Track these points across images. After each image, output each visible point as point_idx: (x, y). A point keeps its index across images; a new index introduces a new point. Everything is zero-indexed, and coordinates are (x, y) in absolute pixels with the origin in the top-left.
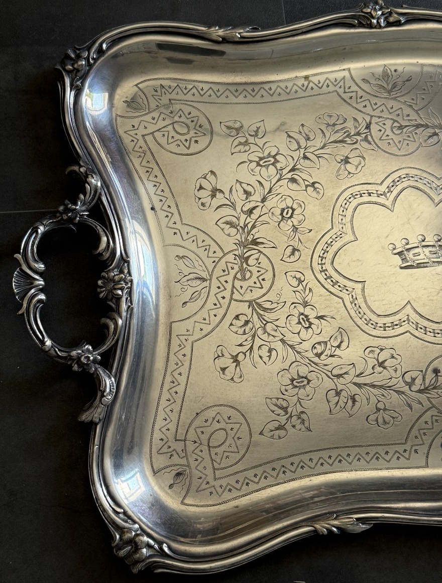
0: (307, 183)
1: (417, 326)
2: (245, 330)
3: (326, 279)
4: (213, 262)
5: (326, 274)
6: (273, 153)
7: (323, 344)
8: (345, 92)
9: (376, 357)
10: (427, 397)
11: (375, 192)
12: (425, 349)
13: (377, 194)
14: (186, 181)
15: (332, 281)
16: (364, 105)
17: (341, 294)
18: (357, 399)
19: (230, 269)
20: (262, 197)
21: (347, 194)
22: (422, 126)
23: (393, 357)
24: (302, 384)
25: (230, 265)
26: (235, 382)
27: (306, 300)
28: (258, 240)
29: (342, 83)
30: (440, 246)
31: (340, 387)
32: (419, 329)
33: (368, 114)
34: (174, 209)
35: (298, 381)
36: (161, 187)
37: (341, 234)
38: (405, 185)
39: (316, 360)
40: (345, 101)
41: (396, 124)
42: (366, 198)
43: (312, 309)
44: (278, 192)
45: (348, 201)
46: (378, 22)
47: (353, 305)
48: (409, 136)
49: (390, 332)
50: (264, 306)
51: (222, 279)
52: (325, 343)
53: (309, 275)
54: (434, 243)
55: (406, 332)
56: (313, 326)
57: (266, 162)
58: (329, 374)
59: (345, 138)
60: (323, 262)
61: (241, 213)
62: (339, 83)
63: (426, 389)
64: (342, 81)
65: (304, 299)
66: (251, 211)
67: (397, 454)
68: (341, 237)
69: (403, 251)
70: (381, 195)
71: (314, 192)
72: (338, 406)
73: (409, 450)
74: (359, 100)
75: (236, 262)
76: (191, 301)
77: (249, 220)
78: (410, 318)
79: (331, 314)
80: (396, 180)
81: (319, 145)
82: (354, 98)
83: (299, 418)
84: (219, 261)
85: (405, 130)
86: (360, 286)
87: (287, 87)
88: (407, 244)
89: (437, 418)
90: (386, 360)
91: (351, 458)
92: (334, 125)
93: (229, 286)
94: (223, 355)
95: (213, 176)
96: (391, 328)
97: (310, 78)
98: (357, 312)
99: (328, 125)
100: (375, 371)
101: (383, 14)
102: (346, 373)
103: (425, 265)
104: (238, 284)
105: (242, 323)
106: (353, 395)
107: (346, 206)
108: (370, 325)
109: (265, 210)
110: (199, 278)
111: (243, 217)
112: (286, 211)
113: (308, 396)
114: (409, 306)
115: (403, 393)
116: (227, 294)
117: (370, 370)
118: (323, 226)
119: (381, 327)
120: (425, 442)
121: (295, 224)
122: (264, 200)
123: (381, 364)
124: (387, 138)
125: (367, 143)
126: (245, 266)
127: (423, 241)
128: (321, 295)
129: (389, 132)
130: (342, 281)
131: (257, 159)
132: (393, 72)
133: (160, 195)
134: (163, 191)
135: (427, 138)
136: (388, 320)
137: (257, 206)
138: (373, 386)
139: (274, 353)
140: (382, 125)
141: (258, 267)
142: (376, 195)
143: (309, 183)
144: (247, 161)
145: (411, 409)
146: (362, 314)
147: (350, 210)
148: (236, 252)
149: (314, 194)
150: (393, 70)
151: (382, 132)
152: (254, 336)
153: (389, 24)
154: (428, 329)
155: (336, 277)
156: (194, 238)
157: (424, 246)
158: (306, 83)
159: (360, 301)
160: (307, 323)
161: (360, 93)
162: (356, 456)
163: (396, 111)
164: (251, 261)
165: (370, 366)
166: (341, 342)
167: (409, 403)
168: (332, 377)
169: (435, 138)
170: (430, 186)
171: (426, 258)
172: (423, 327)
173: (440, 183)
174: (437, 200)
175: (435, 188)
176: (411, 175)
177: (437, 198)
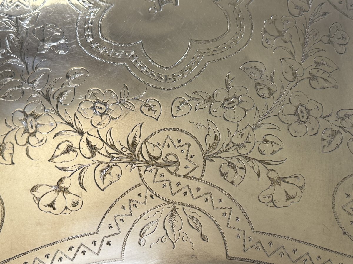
2: (240, 168)
3: (184, 76)
4: (153, 198)
5: (178, 76)
6: (22, 117)
9: (273, 37)
14: (39, 224)
15: (186, 70)
18: (319, 61)
19: (162, 178)
20: (77, 134)
23: (273, 23)
24: (305, 112)
25: (157, 178)
26: (304, 185)
27: (206, 98)
28: (130, 142)
31: (307, 75)
34: (75, 243)
35: (301, 115)
36: (42, 257)
37: (133, 56)
39: (276, 95)
43: (218, 93)
44: (72, 117)
47: (214, 53)
50: (211, 143)
51: (175, 189)
52: (257, 84)
53: (178, 93)
55: (247, 8)
56: (237, 95)
57: (31, 126)
60: (163, 77)
61: (93, 159)
65: (205, 100)
66: (93, 148)
72: (327, 79)
75: (154, 171)
76: (200, 229)
77: (103, 151)
83: (343, 119)
84: (151, 191)
86: (194, 44)
90: (277, 30)
93: (184, 182)
94: (270, 196)
95: (39, 189)
98: (223, 50)
100: (288, 40)
102: (291, 68)
104: (182, 171)
105: (231, 170)
106: (314, 64)
109: (94, 132)
110: (172, 217)
111: (98, 157)
112: (97, 110)
113: (318, 107)
114: (219, 2)
116: (194, 184)
117: (288, 45)
119: (241, 30)
121: (115, 102)
122: (81, 133)
123: (281, 34)
126: (160, 161)
131: (27, 135)
133: (53, 260)
134: (47, 256)
137: (87, 140)
138: (304, 44)
139: (268, 138)
141: (163, 145)
144: (26, 147)
145: (327, 13)
146: (225, 45)
148: (143, 169)
152: (247, 158)
156: (118, 219)
159: (210, 45)
160: (233, 100)
164: (155, 153)
165: (283, 44)
166: (256, 69)
167: (321, 14)
168: (296, 82)
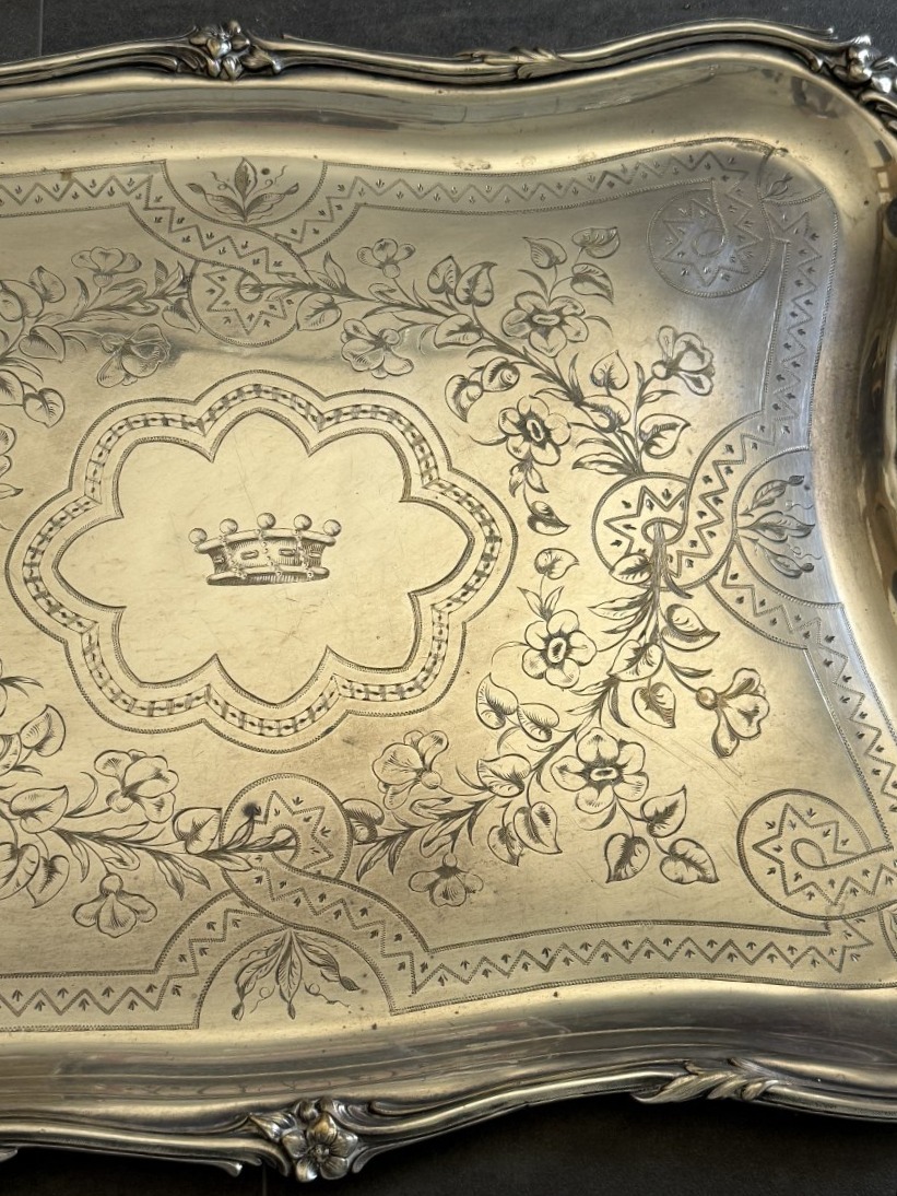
0: (28, 390)
1: (225, 711)
3: (35, 598)
5: (38, 588)
7: (1, 742)
8: (147, 208)
9: (121, 775)
10: (224, 869)
11: (179, 418)
12: (234, 762)
13: (183, 423)
15: (49, 603)
16: (185, 237)
17: (64, 633)
18: (59, 867)
21: (115, 419)
22: (305, 287)
23: (158, 776)
29: (143, 190)
30: (304, 539)
31: (23, 839)
32: (228, 716)
33: (191, 257)
37: (87, 503)
38: (247, 407)
40: (144, 225)
41: (249, 280)
42: (157, 430)
45: (115, 433)
46: (222, 66)
47: (89, 657)
48: (272, 307)
49: (165, 721)
52: (9, 738)
54: (294, 532)
55: (199, 722)
58: (5, 809)
59: (129, 302)
60: (36, 560)
62: (136, 188)
63: (223, 849)
64: (145, 185)
67: (131, 996)
68: (86, 510)
69: (222, 546)
70: (192, 424)
71: (42, 411)
72: (13, 880)
73: (160, 986)
74: (175, 226)
78: (212, 691)
79: (33, 675)
80: (230, 397)
81: (70, 313)
82: (165, 222)
85: (266, 294)
86: (111, 616)
87: (19, 191)
88: (233, 532)
89: (239, 916)
90: (140, 783)
91: (23, 1000)
92: (110, 274)
96: (165, 712)
97: (76, 175)
98: (95, 673)
99: (98, 272)
100: (113, 805)
101: (234, 50)
102: (44, 808)
103: (265, 578)
106: (51, 856)
107: (110, 444)
108: (119, 702)
114: (214, 665)
115: (168, 856)
117: (100, 804)
118: (49, 483)
119: (143, 709)
120: (200, 969)
123: (131, 792)
124: (224, 307)
125: (177, 316)
127: (270, 527)
128: (17, 633)
129: (231, 296)
130: (72, 604)
132: (260, 175)
135: (312, 312)
136: (161, 694)
138: (101, 838)
140: (218, 281)
142: (180, 424)
143: (32, 391)
145: (181, 893)
146: (106, 677)
147: (117, 454)
149: (42, 415)
150: (259, 170)
151: (215, 295)
153: (249, 72)
154: (248, 718)
155: (58, 592)
157: (268, 539)
158: (63, 185)
159: (107, 648)
161: (181, 211)
162: (35, 995)
163: (253, 253)
165: (103, 795)
166: (46, 738)
167: (179, 880)
168: (9, 815)
169: (331, 315)
170: (303, 412)
171: (269, 564)
172: (237, 714)
173: (327, 408)
174: (313, 443)
175: (313, 417)
176: (264, 388)
177: (314, 439)
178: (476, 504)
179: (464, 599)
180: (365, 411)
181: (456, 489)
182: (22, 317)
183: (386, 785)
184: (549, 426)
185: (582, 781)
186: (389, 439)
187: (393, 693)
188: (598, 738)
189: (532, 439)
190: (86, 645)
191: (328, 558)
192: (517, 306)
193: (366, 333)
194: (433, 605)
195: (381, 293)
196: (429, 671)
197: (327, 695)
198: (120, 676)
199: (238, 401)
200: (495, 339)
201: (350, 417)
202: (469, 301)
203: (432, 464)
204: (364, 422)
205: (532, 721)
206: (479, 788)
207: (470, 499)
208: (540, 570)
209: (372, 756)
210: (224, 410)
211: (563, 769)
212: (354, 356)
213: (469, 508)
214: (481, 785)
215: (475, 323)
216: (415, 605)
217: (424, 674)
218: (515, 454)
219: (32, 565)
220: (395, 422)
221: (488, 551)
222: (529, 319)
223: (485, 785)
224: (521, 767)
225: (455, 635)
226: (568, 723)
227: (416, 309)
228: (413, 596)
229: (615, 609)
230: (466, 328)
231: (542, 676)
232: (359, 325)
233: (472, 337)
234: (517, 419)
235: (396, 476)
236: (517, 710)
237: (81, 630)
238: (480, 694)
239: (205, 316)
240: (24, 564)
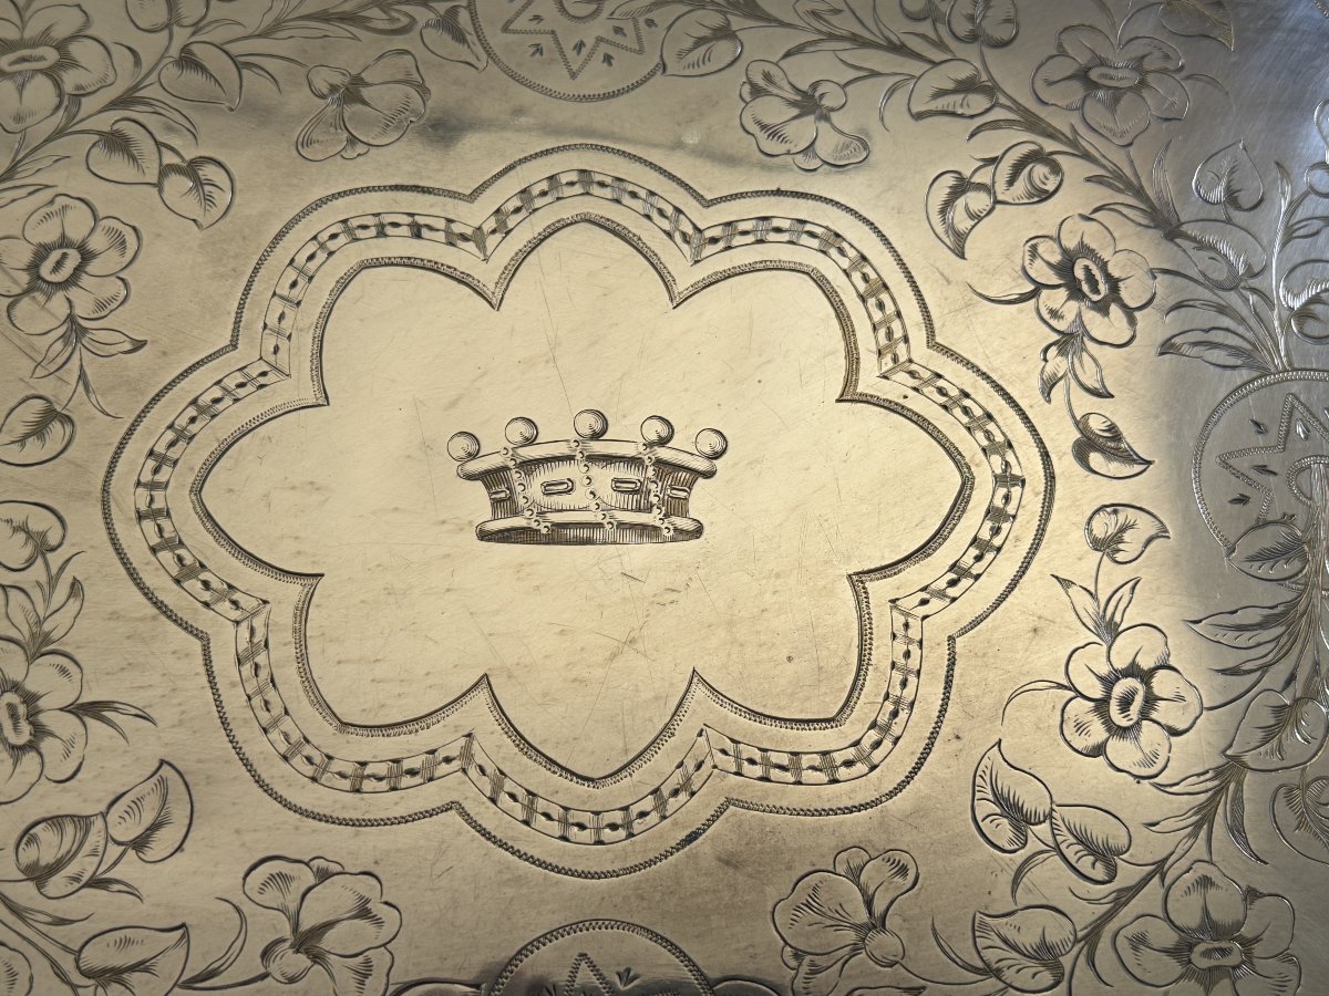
0: (170, 158)
1: (497, 787)
3: (154, 550)
5: (161, 531)
6: (60, 32)
7: (70, 829)
9: (293, 907)
11: (441, 224)
12: (510, 892)
13: (448, 233)
15: (180, 560)
17: (204, 619)
21: (324, 220)
23: (363, 912)
27: (47, 627)
30: (659, 463)
32: (504, 799)
37: (264, 374)
38: (566, 211)
39: (25, 893)
42: (399, 245)
43: (63, 671)
45: (324, 247)
47: (247, 669)
48: (618, 30)
52: (83, 822)
53: (86, 525)
54: (641, 448)
55: (447, 808)
56: (47, 745)
57: (24, 60)
58: (67, 963)
59: (362, 8)
60: (162, 477)
65: (40, 623)
68: (262, 386)
69: (505, 468)
70: (464, 238)
71: (193, 198)
78: (475, 746)
79: (139, 699)
80: (536, 191)
81: (253, 22)
86: (295, 590)
88: (530, 441)
90: (330, 925)
96: (384, 785)
98: (257, 701)
100: (274, 968)
102: (141, 966)
103: (585, 533)
107: (312, 265)
108: (298, 761)
112: (54, 256)
114: (482, 696)
117: (250, 964)
118: (195, 333)
119: (343, 776)
121: (78, 311)
123: (310, 940)
124: (534, 26)
125: (447, 37)
127: (596, 436)
128: (115, 616)
129: (546, 6)
130: (225, 563)
135: (689, 43)
136: (379, 749)
142: (441, 236)
143: (175, 160)
146: (277, 710)
147: (325, 283)
149: (191, 206)
151: (517, 4)
154: (541, 805)
155: (198, 542)
157: (593, 459)
159: (282, 651)
160: (26, 728)
165: (256, 945)
166: (156, 826)
168: (77, 978)
169: (724, 51)
170: (666, 225)
171: (593, 507)
172: (521, 793)
173: (710, 219)
174: (682, 284)
175: (684, 234)
176: (598, 178)
177: (686, 277)
178: (978, 412)
179: (952, 592)
180: (778, 230)
181: (941, 383)
182: (168, 26)
183: (798, 955)
184: (1116, 273)
185: (1176, 968)
186: (821, 282)
187: (813, 768)
188: (1205, 882)
189: (1084, 296)
190: (243, 645)
191: (702, 498)
192: (1063, 53)
193: (788, 87)
194: (893, 601)
195: (814, 14)
196: (886, 729)
197: (690, 765)
198: (304, 709)
199: (548, 199)
200: (1018, 107)
201: (750, 238)
202: (973, 37)
203: (898, 334)
204: (777, 251)
205: (1080, 842)
206: (975, 970)
207: (967, 402)
208: (1097, 544)
209: (772, 894)
210: (524, 213)
211: (1139, 942)
212: (764, 127)
213: (965, 419)
214: (980, 964)
215: (984, 77)
216: (861, 599)
217: (874, 735)
218: (1054, 323)
219: (153, 486)
220: (833, 252)
221: (999, 502)
222: (1083, 75)
223: (988, 965)
224: (1058, 931)
225: (936, 659)
226: (1149, 848)
227: (877, 46)
228: (858, 580)
229: (1240, 628)
230: (967, 87)
231: (1098, 751)
232: (774, 70)
233: (978, 102)
234: (1056, 258)
235: (833, 353)
236: (1049, 816)
237: (236, 615)
238: (979, 780)
239: (497, 40)
240: (139, 484)
